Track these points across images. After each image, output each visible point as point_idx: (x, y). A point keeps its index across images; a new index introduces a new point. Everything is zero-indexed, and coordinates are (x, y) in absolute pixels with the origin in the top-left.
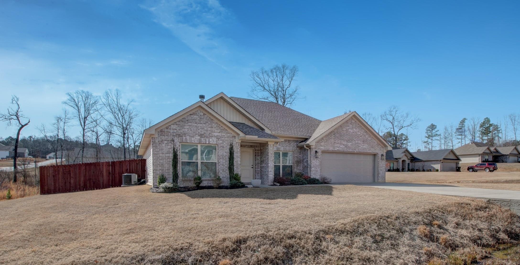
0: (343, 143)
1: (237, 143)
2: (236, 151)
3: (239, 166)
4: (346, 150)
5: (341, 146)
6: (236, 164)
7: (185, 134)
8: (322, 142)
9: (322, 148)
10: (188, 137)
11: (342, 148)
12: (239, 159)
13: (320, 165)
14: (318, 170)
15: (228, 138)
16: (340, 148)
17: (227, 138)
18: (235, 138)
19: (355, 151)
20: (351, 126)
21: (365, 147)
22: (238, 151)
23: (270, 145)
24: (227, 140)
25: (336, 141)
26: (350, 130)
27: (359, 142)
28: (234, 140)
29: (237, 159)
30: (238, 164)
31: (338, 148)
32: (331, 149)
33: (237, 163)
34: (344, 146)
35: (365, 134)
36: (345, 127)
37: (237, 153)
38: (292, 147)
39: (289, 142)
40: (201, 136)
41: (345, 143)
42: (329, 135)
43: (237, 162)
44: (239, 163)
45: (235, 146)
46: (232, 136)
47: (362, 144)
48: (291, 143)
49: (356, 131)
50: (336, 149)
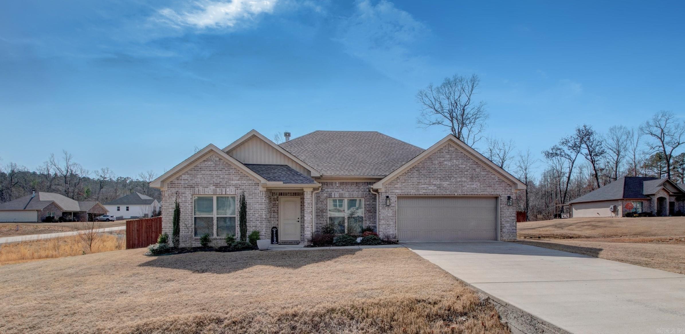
0: (434, 183)
1: (261, 191)
2: (260, 202)
3: (263, 221)
4: (439, 192)
5: (430, 188)
6: (260, 219)
7: (197, 185)
8: (398, 182)
9: (397, 191)
10: (201, 188)
11: (431, 189)
12: (264, 212)
13: (394, 216)
14: (392, 223)
15: (250, 186)
16: (429, 190)
17: (248, 186)
18: (258, 186)
19: (456, 194)
20: (449, 156)
21: (474, 186)
22: (262, 202)
23: (306, 192)
24: (247, 189)
25: (422, 181)
26: (446, 163)
27: (464, 179)
28: (257, 188)
29: (262, 213)
30: (263, 219)
31: (424, 191)
32: (413, 192)
33: (260, 217)
34: (436, 187)
35: (475, 166)
36: (437, 159)
37: (261, 204)
38: (361, 192)
39: (356, 185)
40: (217, 185)
41: (438, 182)
42: (409, 172)
43: (261, 215)
44: (263, 217)
45: (259, 195)
46: (255, 184)
47: (470, 183)
48: (360, 187)
49: (457, 163)
50: (422, 192)
